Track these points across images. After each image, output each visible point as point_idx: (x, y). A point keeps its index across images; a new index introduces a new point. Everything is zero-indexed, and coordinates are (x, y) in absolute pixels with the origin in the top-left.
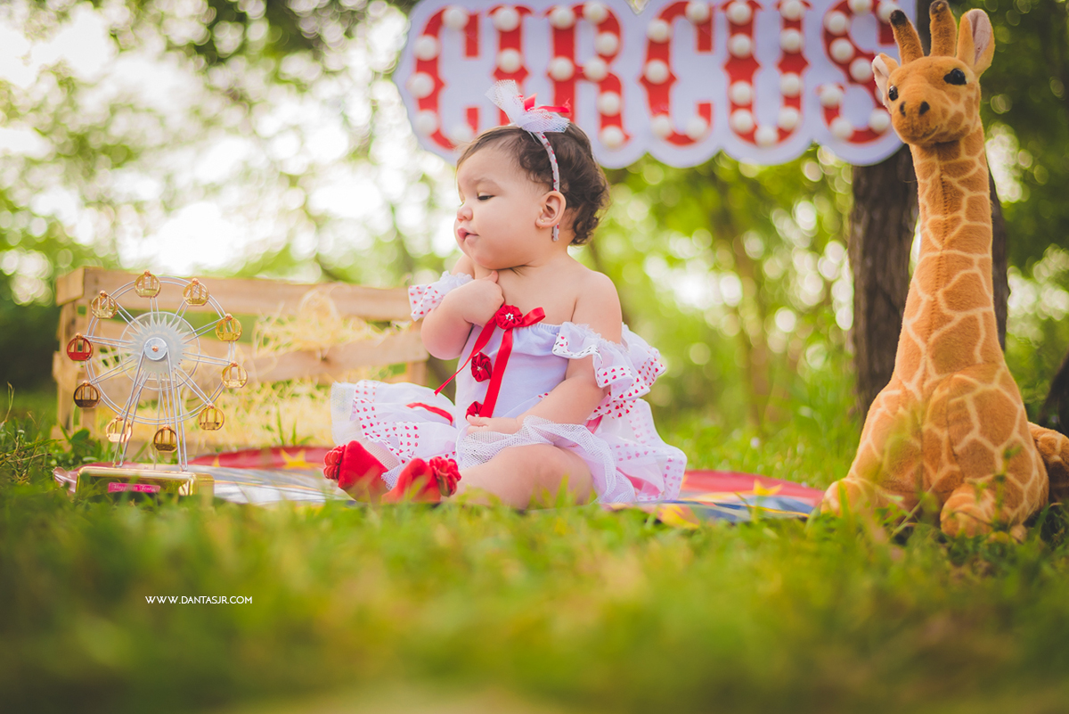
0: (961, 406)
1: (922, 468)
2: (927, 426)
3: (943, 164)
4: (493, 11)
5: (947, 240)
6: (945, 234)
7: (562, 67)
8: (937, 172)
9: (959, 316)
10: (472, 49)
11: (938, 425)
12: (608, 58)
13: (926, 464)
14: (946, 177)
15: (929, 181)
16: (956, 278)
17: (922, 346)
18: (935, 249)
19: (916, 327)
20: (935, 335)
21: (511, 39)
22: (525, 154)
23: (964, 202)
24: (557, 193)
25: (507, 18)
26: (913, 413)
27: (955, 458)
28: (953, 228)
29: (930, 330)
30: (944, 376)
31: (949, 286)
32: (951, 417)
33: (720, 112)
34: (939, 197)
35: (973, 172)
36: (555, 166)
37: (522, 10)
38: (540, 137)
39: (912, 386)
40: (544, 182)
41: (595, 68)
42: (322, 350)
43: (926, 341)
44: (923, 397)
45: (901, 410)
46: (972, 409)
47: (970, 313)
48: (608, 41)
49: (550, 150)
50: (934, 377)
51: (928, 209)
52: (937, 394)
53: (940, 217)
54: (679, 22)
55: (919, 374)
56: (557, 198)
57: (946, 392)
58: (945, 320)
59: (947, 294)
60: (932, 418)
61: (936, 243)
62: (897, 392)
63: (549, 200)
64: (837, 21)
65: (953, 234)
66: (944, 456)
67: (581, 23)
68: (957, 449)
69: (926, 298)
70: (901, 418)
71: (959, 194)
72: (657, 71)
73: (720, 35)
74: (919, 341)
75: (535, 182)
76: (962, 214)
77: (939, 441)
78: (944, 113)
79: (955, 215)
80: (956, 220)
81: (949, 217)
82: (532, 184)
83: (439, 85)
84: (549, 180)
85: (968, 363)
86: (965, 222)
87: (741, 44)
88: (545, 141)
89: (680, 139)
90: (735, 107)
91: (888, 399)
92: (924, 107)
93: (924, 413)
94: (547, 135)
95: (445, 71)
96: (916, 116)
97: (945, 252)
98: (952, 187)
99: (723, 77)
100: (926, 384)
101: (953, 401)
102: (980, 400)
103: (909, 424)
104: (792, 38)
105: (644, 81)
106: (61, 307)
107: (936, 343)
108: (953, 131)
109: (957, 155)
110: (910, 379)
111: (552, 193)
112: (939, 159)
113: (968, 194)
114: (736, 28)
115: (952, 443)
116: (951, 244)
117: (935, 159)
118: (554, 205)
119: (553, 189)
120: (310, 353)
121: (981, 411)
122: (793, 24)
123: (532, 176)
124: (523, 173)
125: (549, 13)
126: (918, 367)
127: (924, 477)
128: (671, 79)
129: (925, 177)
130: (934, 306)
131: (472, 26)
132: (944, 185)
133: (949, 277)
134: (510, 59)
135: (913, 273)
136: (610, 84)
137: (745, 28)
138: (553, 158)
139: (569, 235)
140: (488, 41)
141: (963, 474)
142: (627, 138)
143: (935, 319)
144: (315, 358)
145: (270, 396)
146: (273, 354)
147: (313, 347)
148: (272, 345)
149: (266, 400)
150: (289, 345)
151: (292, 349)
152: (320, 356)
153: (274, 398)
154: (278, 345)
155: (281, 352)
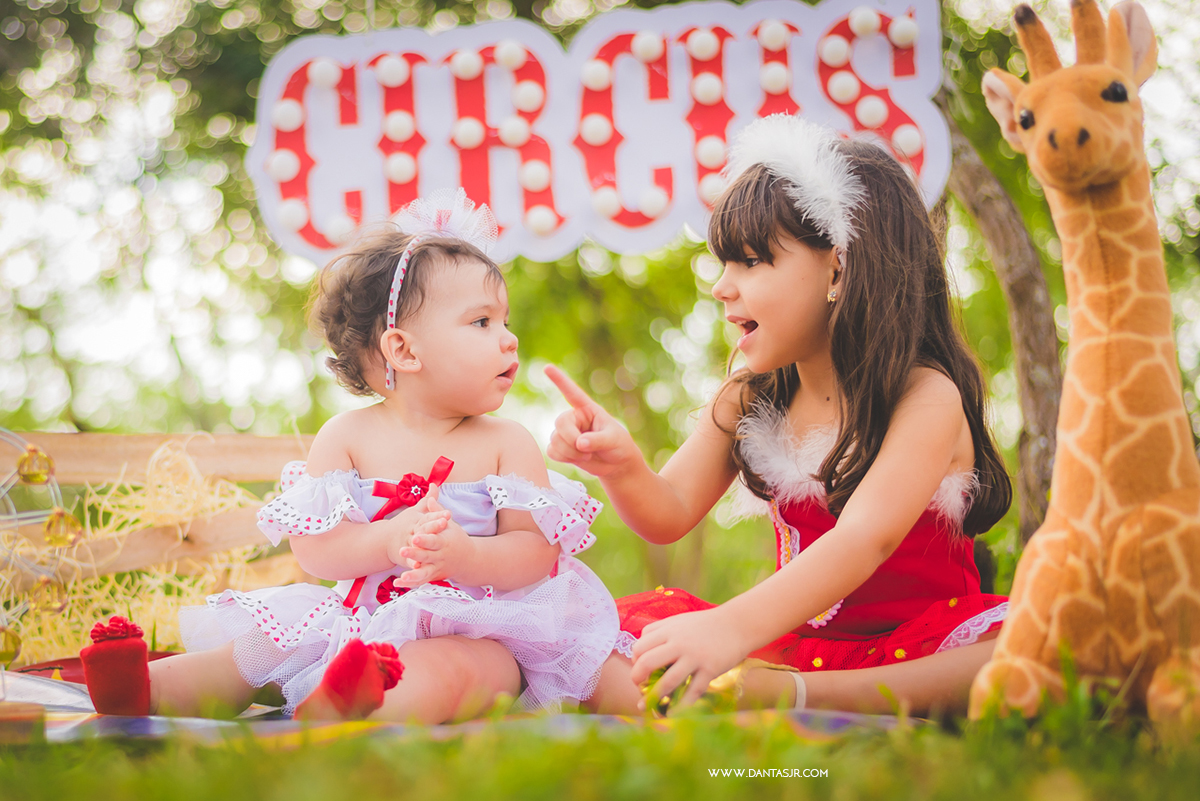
0: (1160, 549)
1: (1108, 639)
2: (1112, 580)
3: (1099, 214)
4: (374, 62)
5: (1114, 319)
6: (1111, 311)
7: (470, 131)
8: (1092, 227)
9: (1143, 425)
10: (349, 113)
11: (1130, 577)
12: (530, 116)
13: (1114, 633)
14: (1105, 233)
15: (1080, 240)
16: (1135, 372)
17: (1094, 468)
18: (1097, 333)
19: (1082, 443)
20: (1112, 453)
21: (399, 97)
23: (1133, 266)
25: (394, 71)
26: (1090, 563)
27: (1155, 622)
28: (1121, 303)
29: (1104, 445)
30: (1129, 509)
31: (1126, 383)
32: (1148, 564)
33: (684, 179)
34: (1097, 260)
35: (1141, 224)
37: (413, 58)
39: (1085, 525)
41: (514, 129)
42: (182, 525)
43: (1100, 460)
44: (1103, 539)
45: (1072, 560)
46: (1176, 552)
47: (1159, 419)
48: (529, 92)
50: (1116, 510)
51: (1081, 279)
52: (1124, 535)
53: (1100, 289)
54: (622, 60)
55: (1093, 508)
57: (1138, 530)
58: (1124, 430)
59: (1125, 395)
60: (1121, 568)
61: (1097, 323)
62: (1062, 535)
64: (836, 49)
65: (1122, 311)
66: (1141, 621)
67: (491, 69)
68: (1161, 608)
69: (1093, 402)
70: (1074, 573)
71: (1124, 256)
72: (596, 128)
73: (679, 76)
74: (1089, 462)
76: (1131, 282)
77: (1130, 600)
78: (1108, 142)
79: (1123, 284)
80: (1124, 292)
81: (1114, 287)
83: (307, 163)
85: (1162, 489)
86: (1137, 293)
87: (708, 87)
89: (631, 219)
90: (703, 171)
91: (1050, 545)
92: (1083, 136)
93: (1106, 563)
95: (314, 146)
96: (1073, 148)
97: (1116, 336)
98: (1114, 246)
99: (687, 132)
100: (1106, 522)
101: (1149, 543)
102: (1186, 539)
103: (1085, 578)
104: (775, 76)
105: (580, 142)
107: (1115, 463)
108: (1117, 168)
109: (1118, 200)
110: (1080, 515)
112: (1094, 207)
113: (1136, 255)
114: (698, 66)
115: (1151, 601)
116: (1122, 325)
117: (1087, 209)
120: (167, 531)
121: (1189, 555)
122: (778, 56)
125: (448, 59)
126: (1090, 497)
127: (1111, 652)
128: (616, 138)
129: (1074, 232)
130: (1106, 413)
131: (347, 81)
132: (1103, 244)
133: (1124, 370)
134: (399, 125)
135: (1065, 367)
136: (534, 149)
137: (713, 65)
140: (369, 101)
141: (1169, 644)
142: (561, 220)
143: (1109, 430)
144: (175, 538)
145: (112, 593)
146: (114, 534)
147: (169, 522)
148: (113, 522)
149: (107, 598)
150: (137, 521)
151: (139, 526)
152: (181, 534)
153: (119, 596)
154: (121, 522)
155: (125, 531)
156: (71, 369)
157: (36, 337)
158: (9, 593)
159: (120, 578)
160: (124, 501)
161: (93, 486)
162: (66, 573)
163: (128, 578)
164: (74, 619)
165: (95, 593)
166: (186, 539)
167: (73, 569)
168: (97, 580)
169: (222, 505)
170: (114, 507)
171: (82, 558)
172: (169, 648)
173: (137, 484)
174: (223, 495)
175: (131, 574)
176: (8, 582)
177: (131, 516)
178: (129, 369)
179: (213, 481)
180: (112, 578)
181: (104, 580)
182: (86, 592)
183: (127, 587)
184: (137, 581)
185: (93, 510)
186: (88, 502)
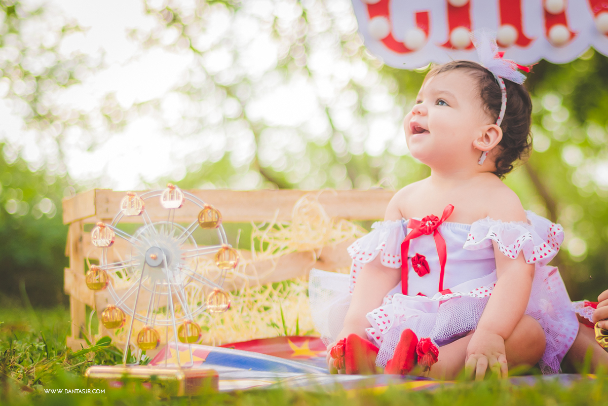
22: (486, 89)
24: (498, 127)
36: (504, 107)
38: (500, 81)
40: (492, 115)
42: (316, 251)
49: (504, 94)
56: (497, 132)
63: (490, 130)
75: (486, 112)
82: (482, 112)
84: (495, 115)
88: (503, 86)
94: (506, 81)
106: (69, 225)
111: (494, 126)
118: (492, 135)
119: (495, 123)
120: (306, 254)
123: (485, 107)
124: (479, 102)
138: (504, 100)
139: (491, 165)
142: (573, 35)
144: (311, 259)
145: (271, 295)
146: (271, 257)
147: (308, 248)
148: (270, 248)
149: (267, 299)
150: (286, 248)
151: (288, 252)
152: (315, 256)
153: (275, 297)
154: (275, 249)
155: (278, 255)
156: (258, 130)
157: (232, 107)
158: (201, 296)
159: (275, 286)
160: (277, 234)
161: (257, 224)
162: (239, 283)
163: (280, 287)
164: (245, 313)
165: (259, 297)
166: (320, 260)
167: (243, 280)
168: (259, 287)
169: (343, 237)
170: (270, 238)
171: (249, 273)
172: (308, 332)
173: (285, 223)
174: (343, 229)
175: (283, 283)
176: (200, 289)
177: (282, 245)
178: (300, 130)
179: (337, 220)
180: (270, 286)
181: (265, 287)
182: (253, 296)
183: (280, 291)
184: (288, 288)
185: (257, 241)
186: (253, 235)
